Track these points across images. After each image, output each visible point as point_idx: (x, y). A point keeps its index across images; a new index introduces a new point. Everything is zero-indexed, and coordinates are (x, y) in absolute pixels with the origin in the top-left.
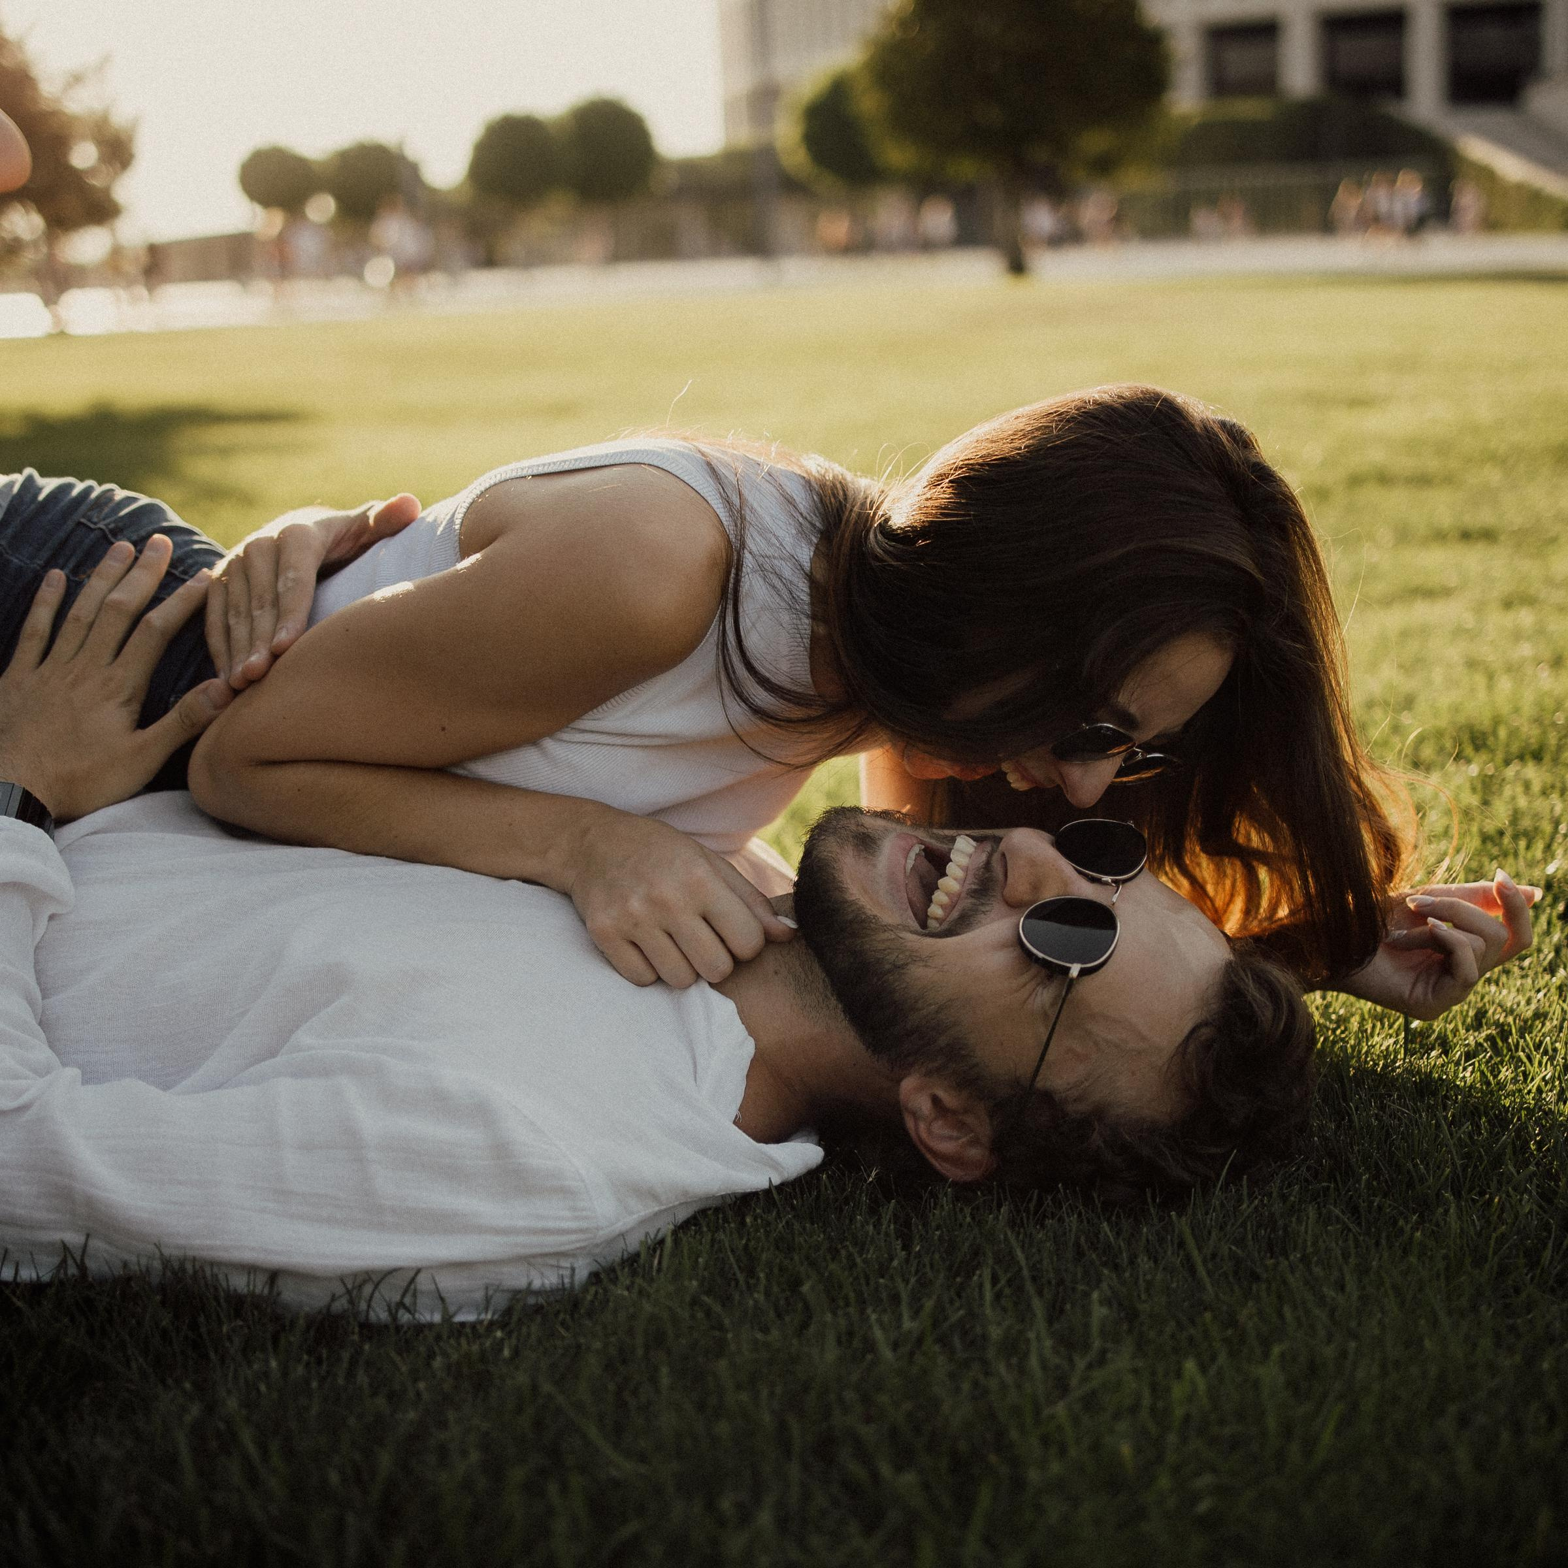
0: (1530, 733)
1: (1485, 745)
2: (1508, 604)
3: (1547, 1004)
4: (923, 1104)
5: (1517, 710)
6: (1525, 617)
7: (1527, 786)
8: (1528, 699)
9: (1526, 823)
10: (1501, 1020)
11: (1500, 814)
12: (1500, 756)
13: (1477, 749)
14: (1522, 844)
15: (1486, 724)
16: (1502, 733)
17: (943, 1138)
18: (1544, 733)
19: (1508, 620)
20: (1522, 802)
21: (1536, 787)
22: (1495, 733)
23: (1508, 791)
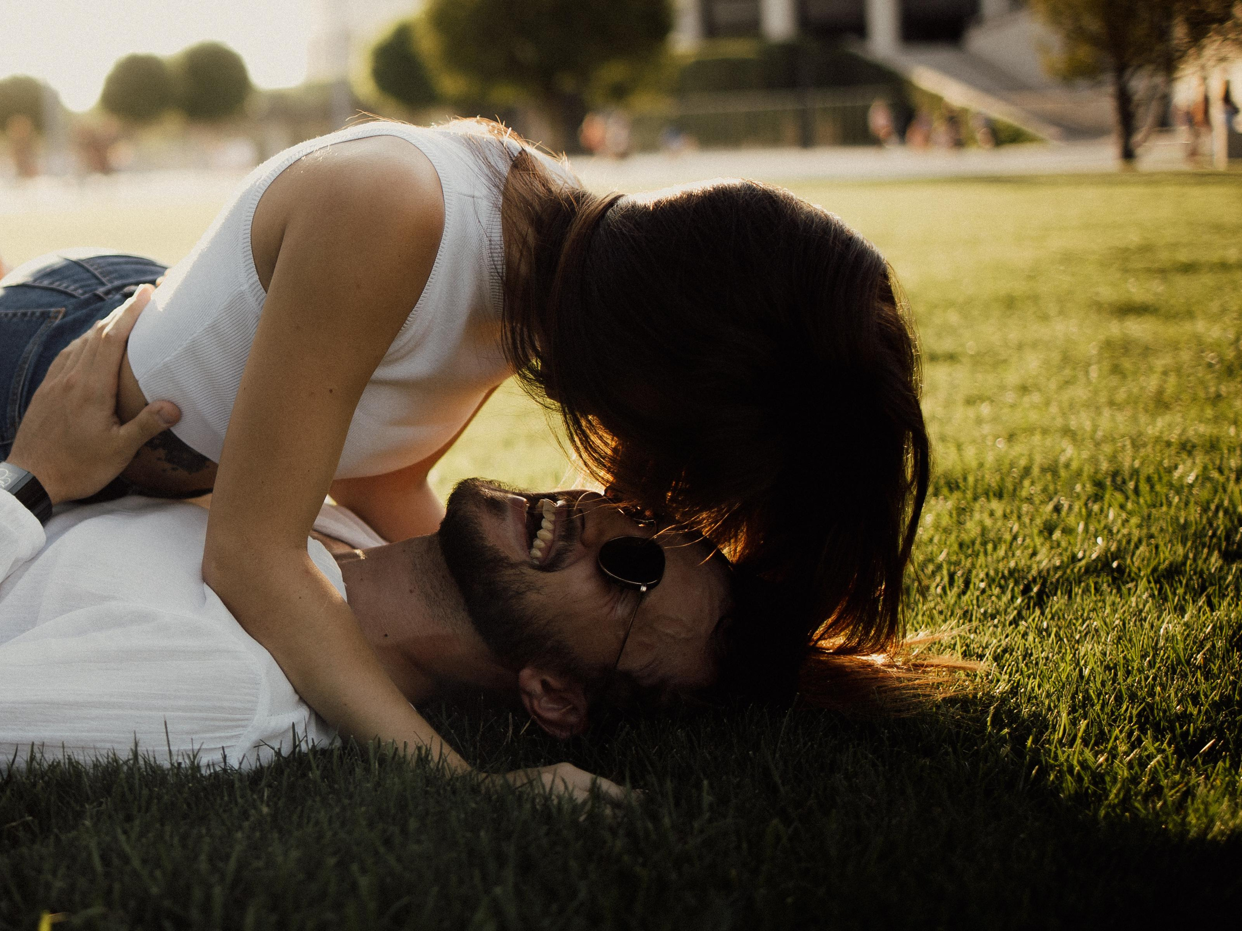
0: (992, 480)
1: (958, 487)
2: (970, 401)
3: (1013, 643)
4: (535, 686)
5: (981, 465)
6: (985, 409)
7: (992, 514)
8: (990, 459)
9: (992, 535)
10: (980, 652)
11: (972, 528)
12: (969, 495)
13: (951, 490)
14: (990, 547)
15: (958, 474)
16: (971, 479)
17: (549, 710)
18: (1002, 479)
19: (971, 412)
20: (988, 522)
21: (999, 513)
22: (965, 479)
23: (977, 516)
